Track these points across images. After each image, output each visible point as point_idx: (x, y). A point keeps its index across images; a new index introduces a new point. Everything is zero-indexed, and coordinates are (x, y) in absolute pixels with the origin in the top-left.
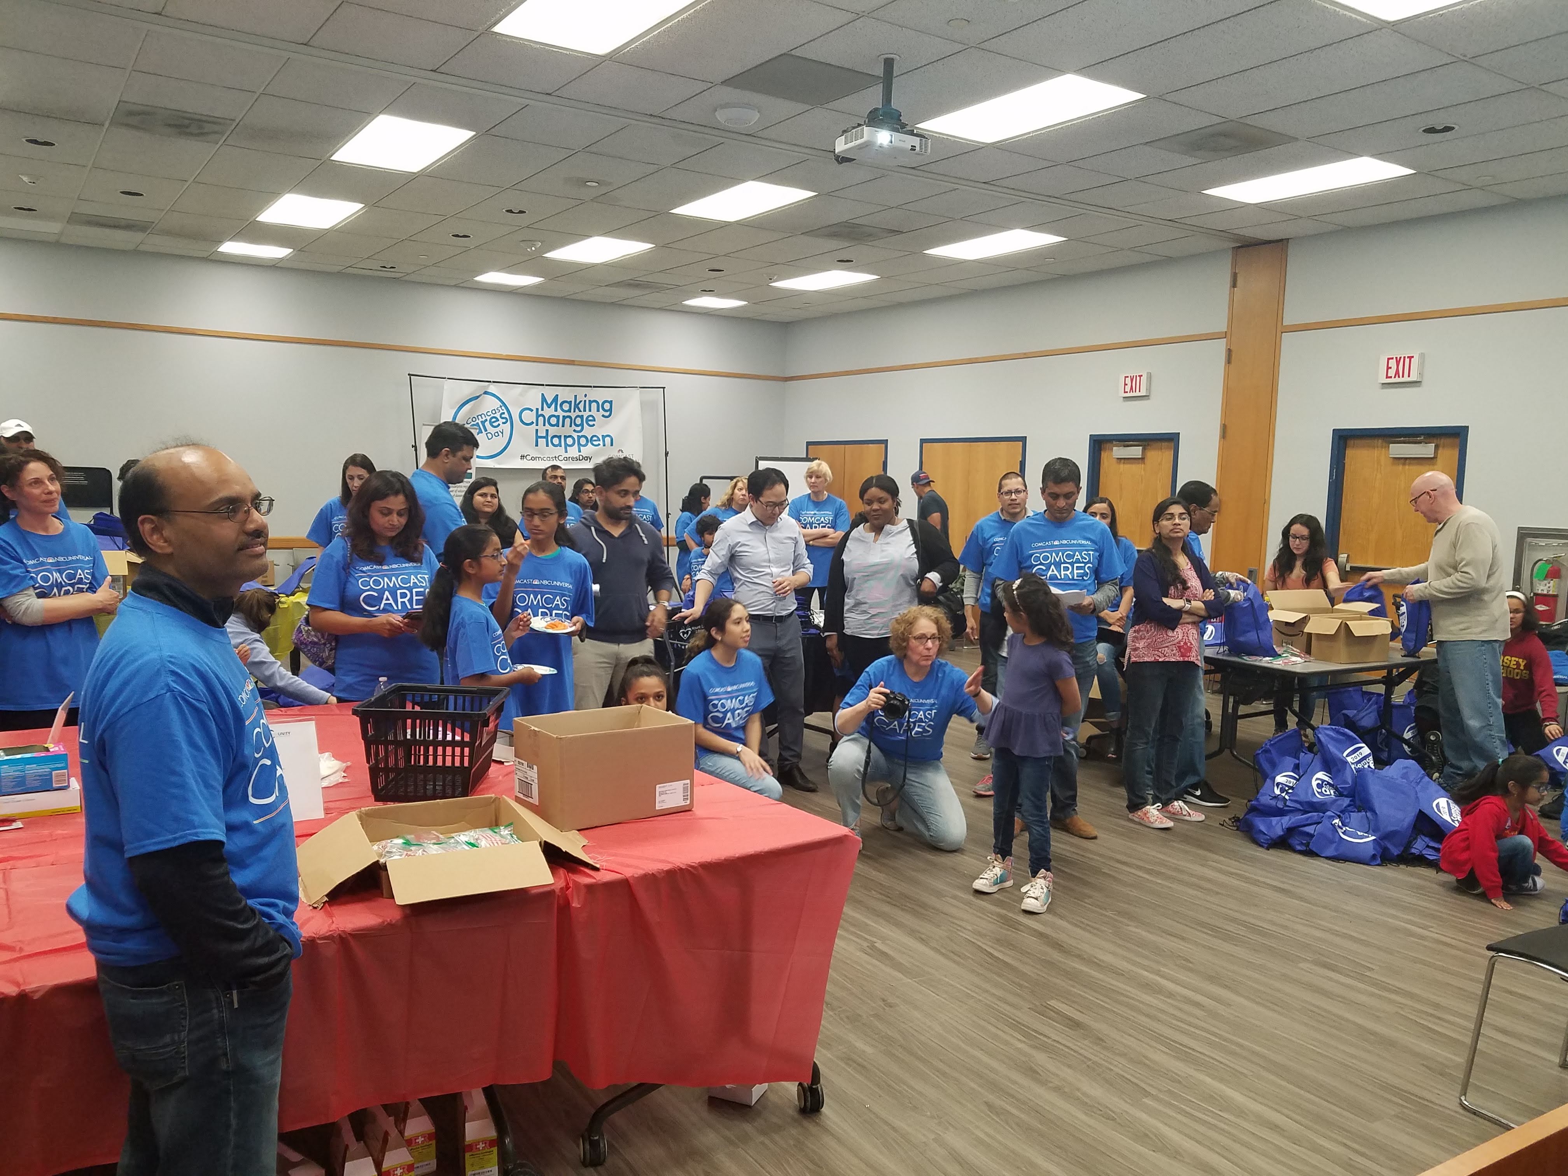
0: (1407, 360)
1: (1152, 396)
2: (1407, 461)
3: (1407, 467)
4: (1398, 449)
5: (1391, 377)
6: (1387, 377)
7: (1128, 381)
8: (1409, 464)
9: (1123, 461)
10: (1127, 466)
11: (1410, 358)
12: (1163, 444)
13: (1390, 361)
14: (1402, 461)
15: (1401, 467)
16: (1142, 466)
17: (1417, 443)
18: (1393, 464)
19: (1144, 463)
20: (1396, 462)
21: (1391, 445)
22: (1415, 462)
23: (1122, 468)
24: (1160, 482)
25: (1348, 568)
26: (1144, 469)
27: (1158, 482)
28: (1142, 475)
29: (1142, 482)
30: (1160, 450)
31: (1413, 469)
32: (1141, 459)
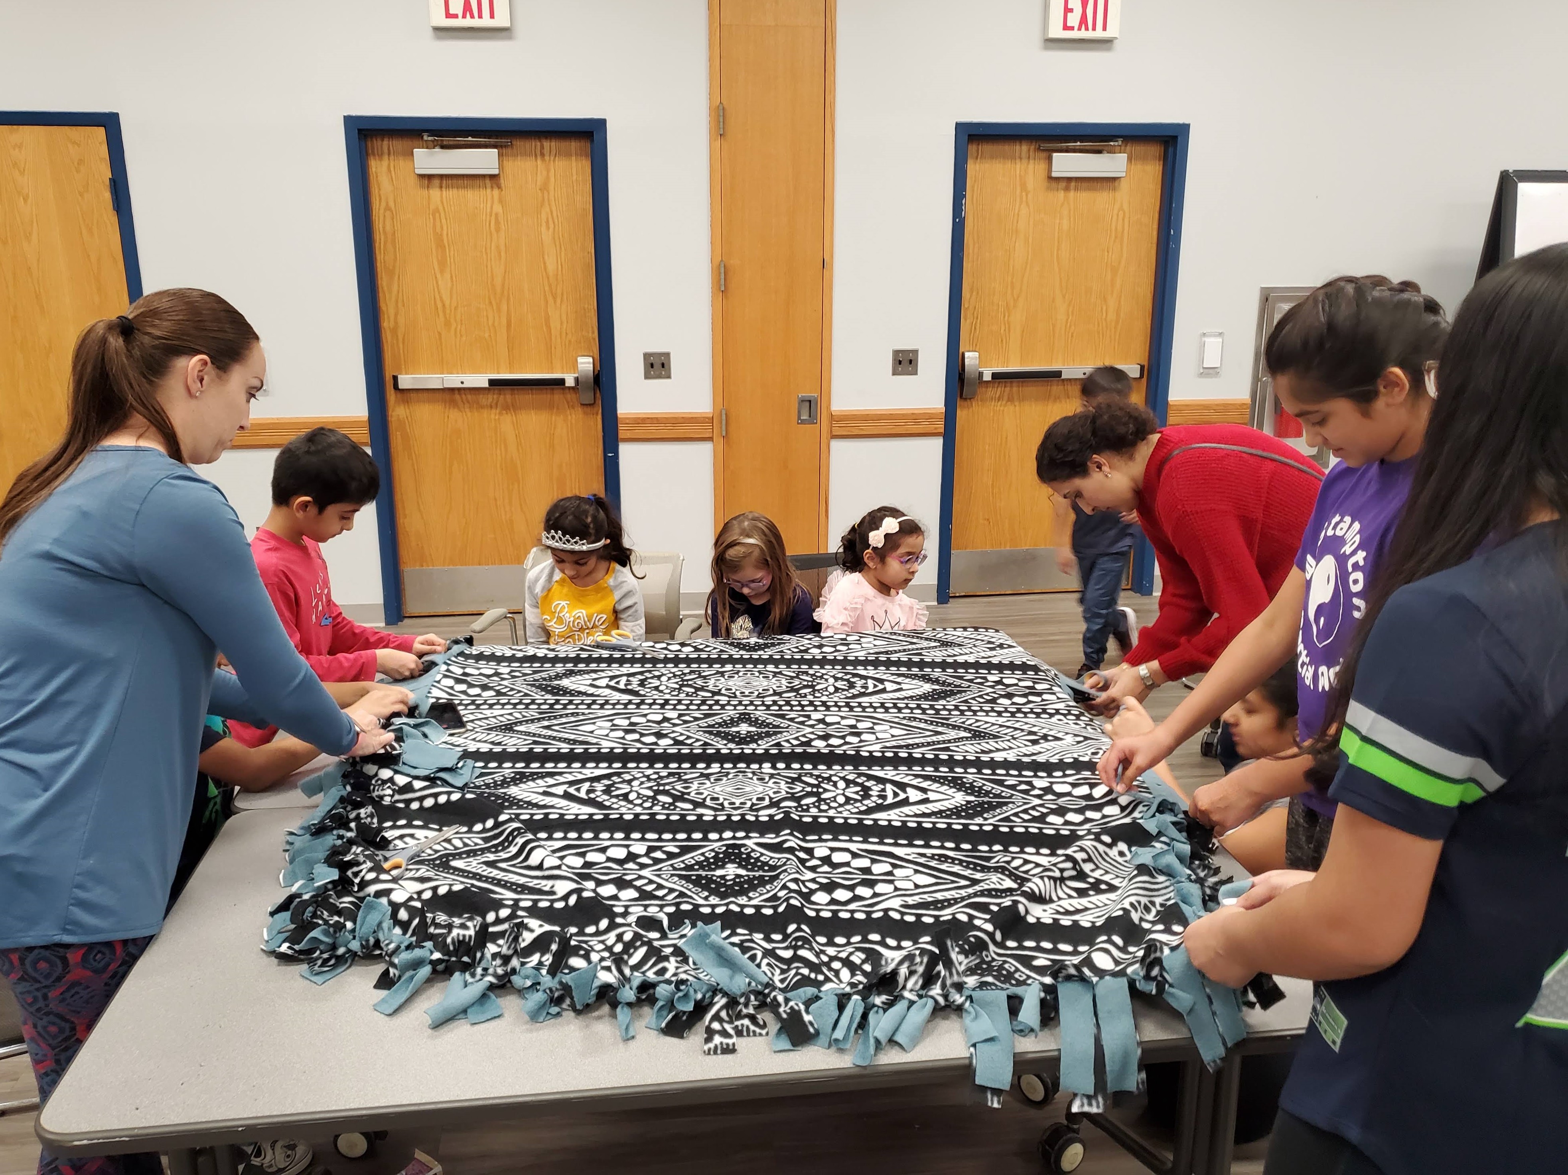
1: (520, 30)
2: (1073, 184)
3: (1072, 194)
4: (1068, 163)
5: (1072, 28)
6: (1066, 27)
8: (1076, 189)
9: (436, 182)
10: (452, 194)
12: (546, 144)
14: (1063, 184)
15: (1061, 194)
16: (496, 192)
17: (1099, 152)
18: (1049, 189)
19: (499, 187)
20: (1054, 185)
21: (1055, 155)
22: (1085, 185)
23: (442, 197)
24: (548, 228)
25: (987, 377)
26: (501, 201)
27: (544, 229)
28: (496, 215)
29: (498, 230)
30: (547, 158)
31: (1082, 198)
32: (492, 177)
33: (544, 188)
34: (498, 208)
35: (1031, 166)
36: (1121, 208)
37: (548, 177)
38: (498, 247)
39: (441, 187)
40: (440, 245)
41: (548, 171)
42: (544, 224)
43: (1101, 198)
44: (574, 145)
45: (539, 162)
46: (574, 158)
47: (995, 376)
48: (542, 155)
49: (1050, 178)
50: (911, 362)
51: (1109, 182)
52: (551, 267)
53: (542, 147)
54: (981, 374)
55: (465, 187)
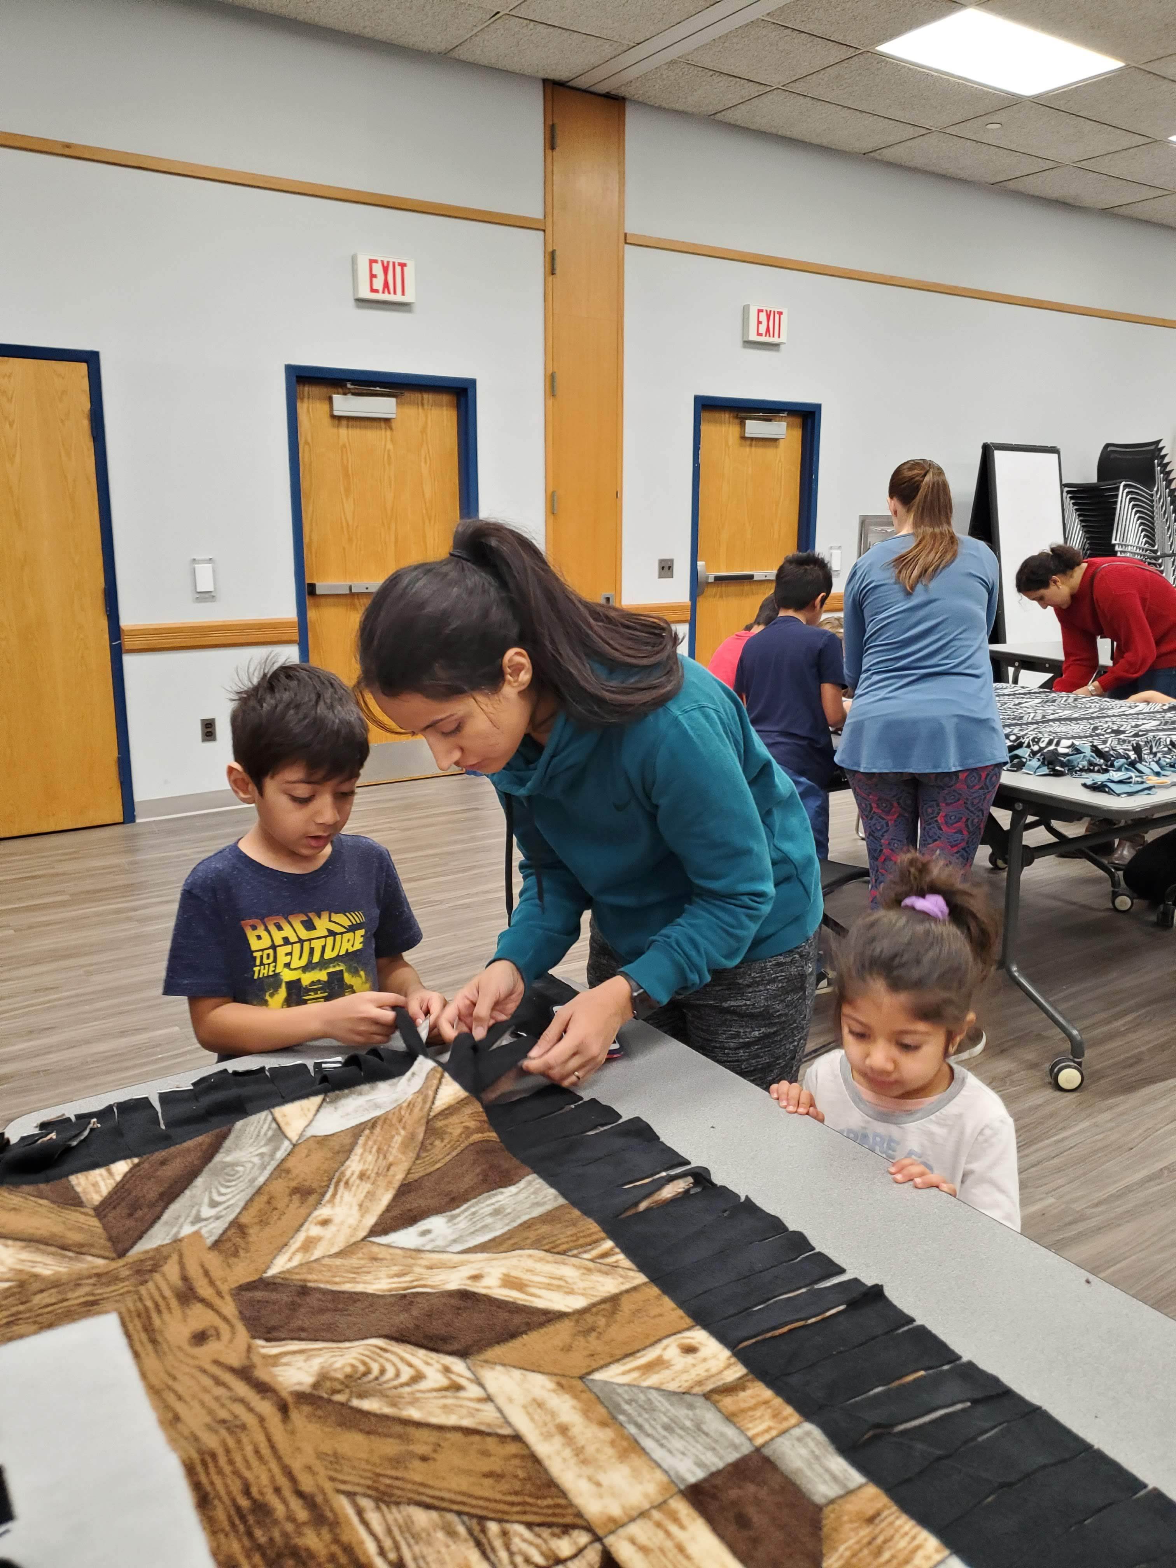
0: (777, 316)
1: (419, 306)
2: (754, 442)
3: (753, 449)
4: (755, 427)
5: (761, 335)
6: (759, 334)
7: (378, 269)
8: (756, 446)
9: (344, 422)
10: (355, 432)
11: (780, 313)
12: (426, 396)
13: (761, 314)
14: (748, 442)
15: (748, 449)
16: (389, 433)
17: (770, 420)
18: (741, 445)
19: (391, 429)
20: (743, 442)
21: (747, 422)
22: (761, 443)
23: (348, 435)
24: (426, 462)
25: (711, 580)
26: (392, 440)
27: (423, 464)
28: (389, 451)
29: (389, 464)
30: (426, 407)
31: (759, 452)
32: (387, 421)
33: (424, 431)
34: (390, 446)
35: (731, 429)
36: (780, 461)
37: (426, 423)
38: (390, 477)
39: (348, 427)
40: (347, 475)
41: (426, 417)
42: (423, 460)
43: (768, 453)
44: (445, 398)
45: (420, 410)
46: (445, 408)
47: (717, 579)
48: (423, 405)
49: (743, 438)
50: (670, 568)
51: (773, 441)
52: (428, 495)
53: (423, 399)
54: (707, 577)
55: (366, 428)
